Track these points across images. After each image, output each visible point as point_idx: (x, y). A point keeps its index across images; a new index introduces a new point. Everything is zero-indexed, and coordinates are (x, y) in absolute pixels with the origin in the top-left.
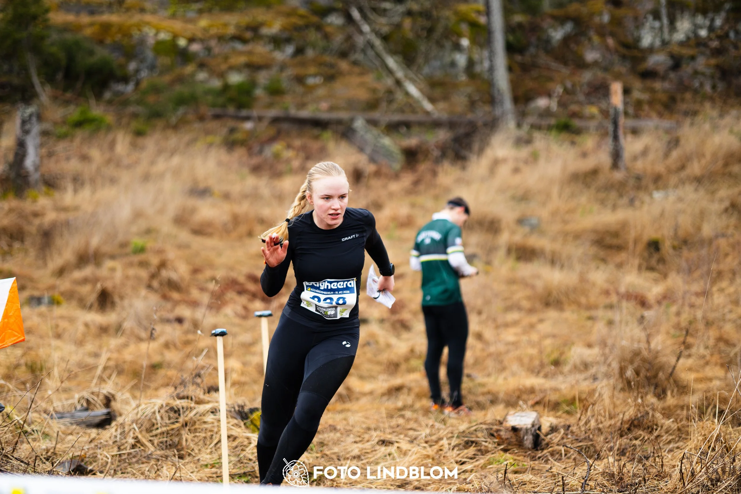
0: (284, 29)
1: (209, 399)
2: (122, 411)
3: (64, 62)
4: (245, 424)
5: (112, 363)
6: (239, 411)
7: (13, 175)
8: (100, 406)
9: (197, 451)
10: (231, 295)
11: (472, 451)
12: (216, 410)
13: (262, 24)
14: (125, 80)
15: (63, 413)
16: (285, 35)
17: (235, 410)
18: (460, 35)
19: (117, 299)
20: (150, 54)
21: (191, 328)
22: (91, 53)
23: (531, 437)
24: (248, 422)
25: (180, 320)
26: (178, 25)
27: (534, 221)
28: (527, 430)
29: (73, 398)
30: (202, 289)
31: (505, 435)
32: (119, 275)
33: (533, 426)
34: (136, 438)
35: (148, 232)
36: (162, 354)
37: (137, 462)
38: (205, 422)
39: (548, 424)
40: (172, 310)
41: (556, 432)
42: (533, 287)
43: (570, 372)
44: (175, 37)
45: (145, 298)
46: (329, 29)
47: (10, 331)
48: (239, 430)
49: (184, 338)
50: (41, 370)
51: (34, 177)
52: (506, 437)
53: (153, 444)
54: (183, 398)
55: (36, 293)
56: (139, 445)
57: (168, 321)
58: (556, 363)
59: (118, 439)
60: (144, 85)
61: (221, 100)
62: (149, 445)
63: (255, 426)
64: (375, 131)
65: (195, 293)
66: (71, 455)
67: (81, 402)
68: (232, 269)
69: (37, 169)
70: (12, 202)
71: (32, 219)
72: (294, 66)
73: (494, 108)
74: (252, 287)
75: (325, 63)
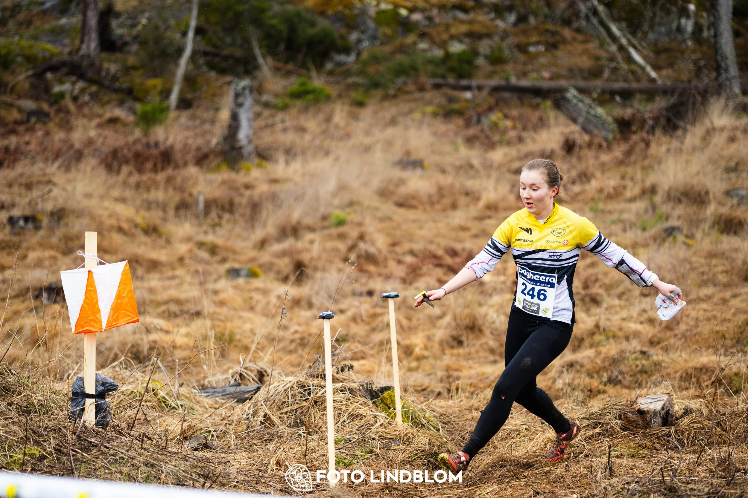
3: (285, 34)
4: (374, 403)
5: (297, 336)
6: (368, 389)
7: (227, 147)
8: (253, 380)
9: (324, 429)
10: (428, 268)
12: (345, 388)
14: (347, 50)
15: (215, 388)
16: (507, 3)
17: (364, 389)
19: (309, 271)
20: (371, 24)
22: (313, 24)
23: (660, 420)
24: (378, 401)
25: (370, 293)
27: (743, 192)
28: (655, 413)
29: (227, 373)
30: (399, 262)
31: (632, 417)
32: (317, 247)
33: (663, 409)
34: (266, 416)
35: (351, 204)
36: (348, 327)
38: (334, 400)
39: (681, 407)
40: (365, 285)
42: (733, 261)
45: (340, 270)
47: (123, 312)
48: (367, 409)
49: (372, 311)
51: (249, 149)
52: (633, 419)
53: (282, 421)
55: (237, 266)
60: (365, 55)
61: (441, 71)
62: (278, 421)
63: (386, 404)
64: (588, 101)
67: (235, 377)
68: (431, 242)
69: (250, 142)
70: (225, 174)
71: (243, 191)
72: (516, 35)
73: (719, 74)
74: (449, 260)
75: (547, 31)
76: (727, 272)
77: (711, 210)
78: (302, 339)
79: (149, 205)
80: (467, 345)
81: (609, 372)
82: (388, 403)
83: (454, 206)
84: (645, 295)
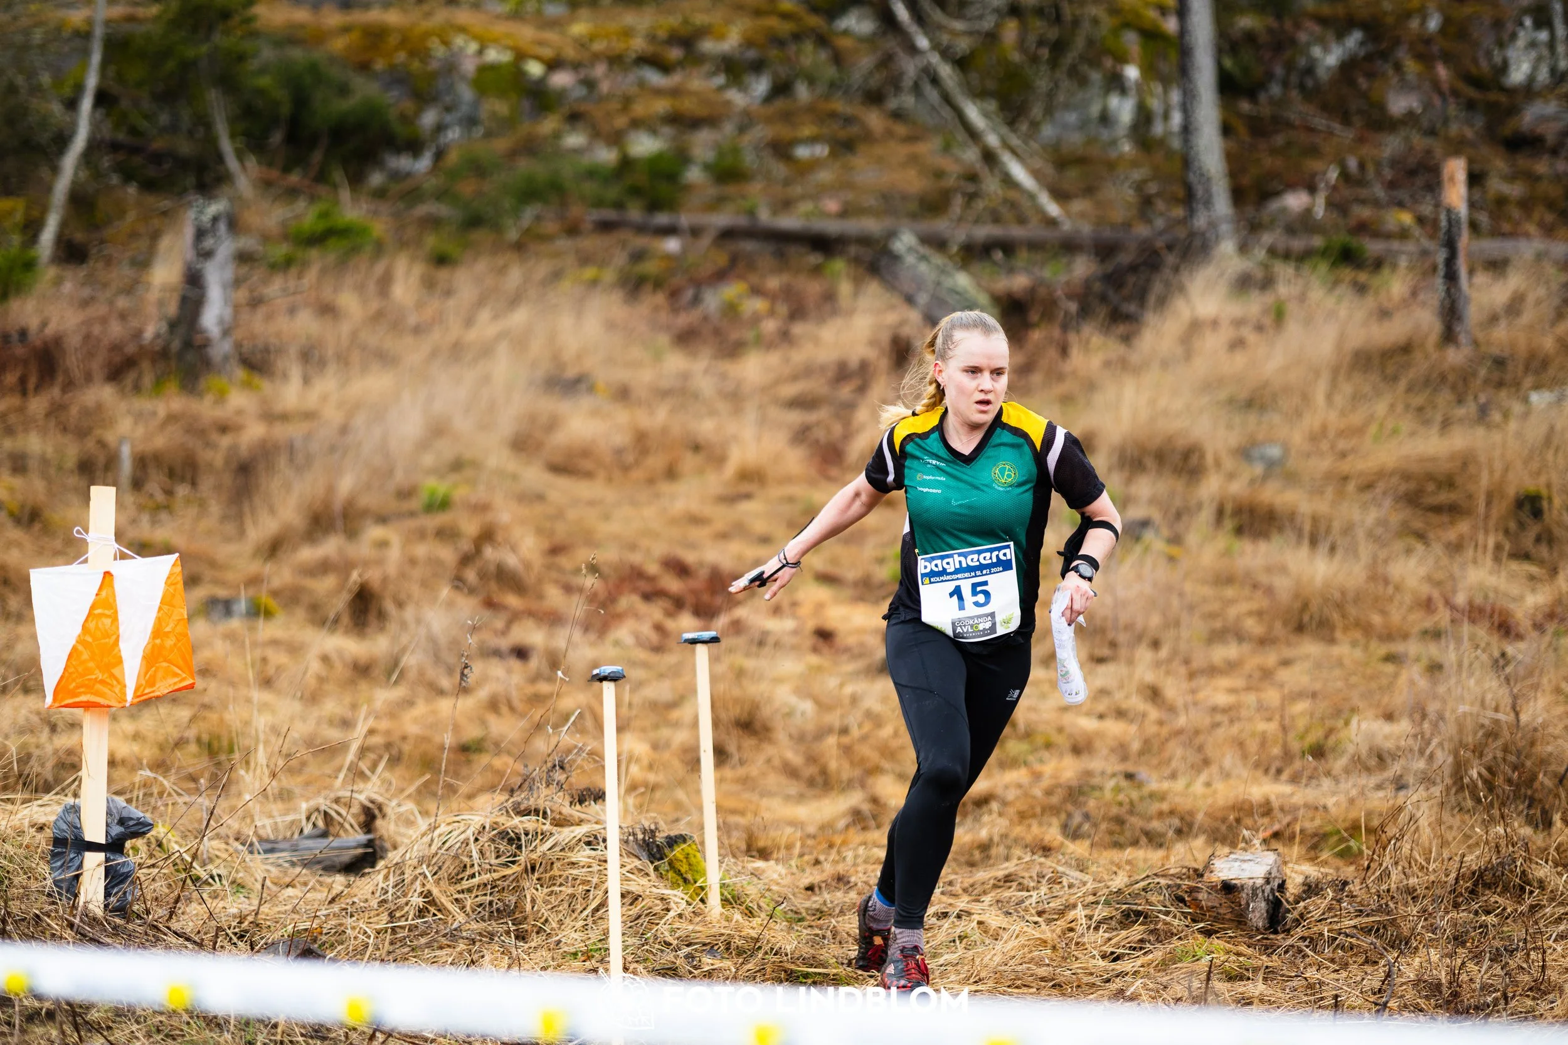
0: (748, 43)
1: (583, 816)
2: (399, 839)
3: (286, 110)
4: (656, 869)
5: (377, 740)
6: (644, 840)
7: (176, 345)
8: (352, 826)
9: (554, 925)
10: (629, 601)
11: (1137, 931)
12: (596, 837)
13: (703, 32)
14: (414, 147)
15: (275, 842)
16: (752, 54)
17: (636, 840)
18: (1122, 59)
19: (389, 606)
20: (466, 93)
21: (545, 669)
22: (344, 90)
23: (1263, 905)
24: (664, 865)
25: (521, 653)
26: (526, 33)
27: (1274, 452)
28: (1254, 889)
29: (296, 810)
30: (568, 589)
31: (1208, 900)
32: (394, 554)
33: (1268, 881)
34: (428, 894)
35: (457, 466)
36: (483, 723)
37: (429, 945)
38: (573, 864)
39: (1300, 879)
40: (504, 632)
41: (1317, 895)
42: (1269, 591)
43: (1347, 771)
44: (521, 56)
45: (450, 605)
46: (845, 43)
47: (165, 664)
48: (644, 881)
49: (530, 690)
50: (231, 751)
51: (221, 348)
52: (1210, 904)
53: (463, 908)
54: (527, 813)
55: (222, 593)
56: (433, 910)
57: (497, 653)
58: (1318, 752)
59: (389, 896)
60: (453, 158)
61: (613, 192)
62: (453, 908)
63: (679, 873)
64: (938, 259)
65: (554, 596)
66: (290, 928)
67: (313, 818)
68: (633, 547)
69: (226, 333)
70: (174, 402)
71: (214, 436)
72: (769, 120)
73: (1192, 212)
74: (673, 584)
75: (833, 115)
76: (1259, 614)
77: (1211, 487)
78: (388, 746)
79: (19, 464)
80: (740, 760)
81: (1063, 816)
82: (683, 870)
83: (672, 473)
84: (1100, 660)
